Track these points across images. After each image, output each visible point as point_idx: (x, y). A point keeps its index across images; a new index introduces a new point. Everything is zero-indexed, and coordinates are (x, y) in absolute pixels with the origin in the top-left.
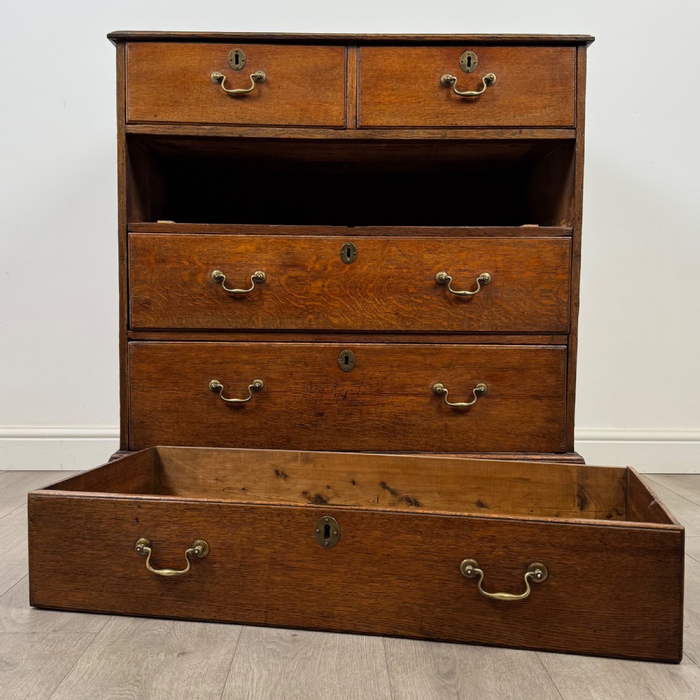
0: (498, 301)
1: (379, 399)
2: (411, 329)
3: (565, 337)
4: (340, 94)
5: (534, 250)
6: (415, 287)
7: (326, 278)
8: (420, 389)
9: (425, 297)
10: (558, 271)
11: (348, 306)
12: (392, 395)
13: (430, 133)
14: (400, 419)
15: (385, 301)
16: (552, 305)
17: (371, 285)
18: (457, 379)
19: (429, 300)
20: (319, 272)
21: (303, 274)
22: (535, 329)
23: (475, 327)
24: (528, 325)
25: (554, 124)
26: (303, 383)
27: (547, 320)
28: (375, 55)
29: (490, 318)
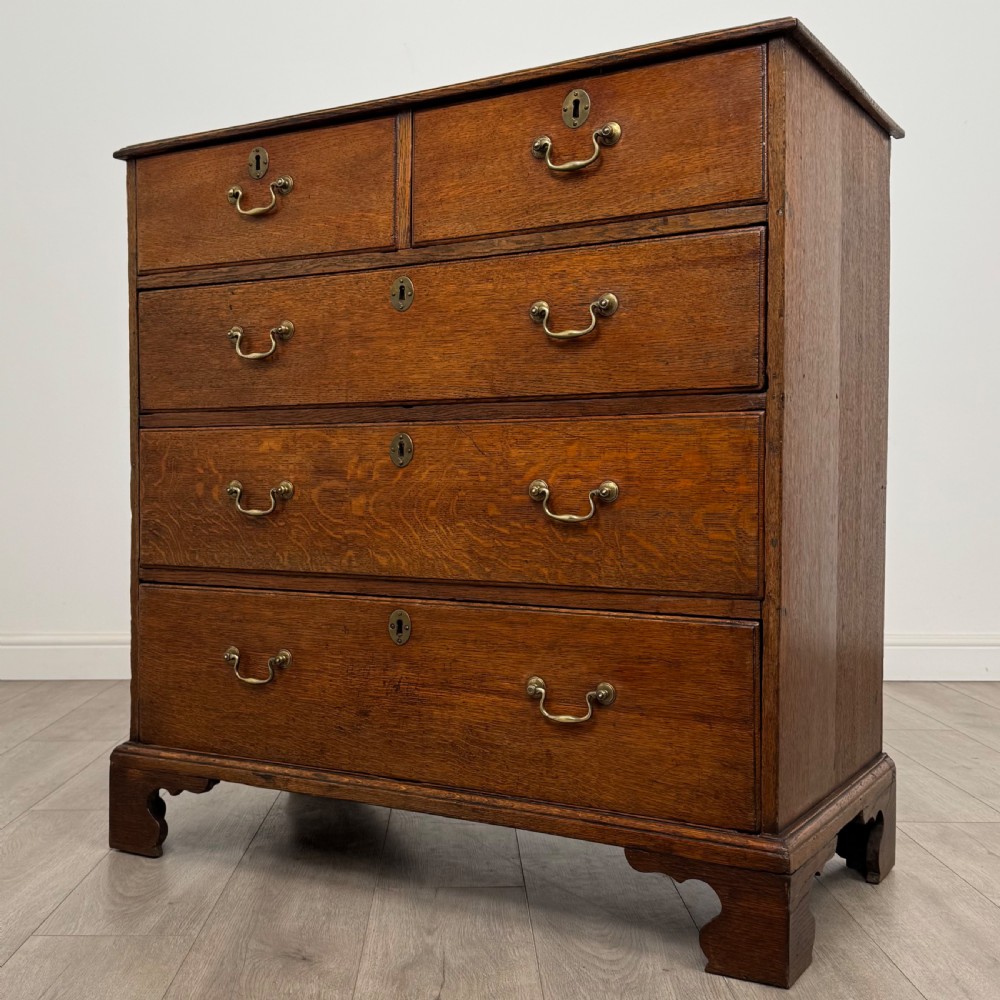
0: (631, 534)
1: (445, 695)
2: (493, 578)
3: (756, 605)
4: (389, 195)
5: (693, 438)
6: (499, 507)
7: (372, 493)
8: (507, 685)
9: (513, 523)
10: (739, 478)
11: (401, 537)
12: (466, 690)
13: (517, 242)
14: (478, 734)
15: (454, 531)
16: (727, 543)
17: (433, 503)
18: (566, 672)
19: (518, 529)
20: (360, 482)
21: (342, 485)
22: (699, 588)
23: (593, 579)
24: (684, 578)
25: (723, 200)
26: (342, 659)
27: (719, 570)
28: (436, 124)
29: (618, 563)
